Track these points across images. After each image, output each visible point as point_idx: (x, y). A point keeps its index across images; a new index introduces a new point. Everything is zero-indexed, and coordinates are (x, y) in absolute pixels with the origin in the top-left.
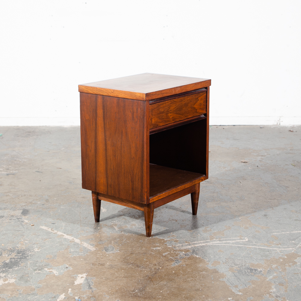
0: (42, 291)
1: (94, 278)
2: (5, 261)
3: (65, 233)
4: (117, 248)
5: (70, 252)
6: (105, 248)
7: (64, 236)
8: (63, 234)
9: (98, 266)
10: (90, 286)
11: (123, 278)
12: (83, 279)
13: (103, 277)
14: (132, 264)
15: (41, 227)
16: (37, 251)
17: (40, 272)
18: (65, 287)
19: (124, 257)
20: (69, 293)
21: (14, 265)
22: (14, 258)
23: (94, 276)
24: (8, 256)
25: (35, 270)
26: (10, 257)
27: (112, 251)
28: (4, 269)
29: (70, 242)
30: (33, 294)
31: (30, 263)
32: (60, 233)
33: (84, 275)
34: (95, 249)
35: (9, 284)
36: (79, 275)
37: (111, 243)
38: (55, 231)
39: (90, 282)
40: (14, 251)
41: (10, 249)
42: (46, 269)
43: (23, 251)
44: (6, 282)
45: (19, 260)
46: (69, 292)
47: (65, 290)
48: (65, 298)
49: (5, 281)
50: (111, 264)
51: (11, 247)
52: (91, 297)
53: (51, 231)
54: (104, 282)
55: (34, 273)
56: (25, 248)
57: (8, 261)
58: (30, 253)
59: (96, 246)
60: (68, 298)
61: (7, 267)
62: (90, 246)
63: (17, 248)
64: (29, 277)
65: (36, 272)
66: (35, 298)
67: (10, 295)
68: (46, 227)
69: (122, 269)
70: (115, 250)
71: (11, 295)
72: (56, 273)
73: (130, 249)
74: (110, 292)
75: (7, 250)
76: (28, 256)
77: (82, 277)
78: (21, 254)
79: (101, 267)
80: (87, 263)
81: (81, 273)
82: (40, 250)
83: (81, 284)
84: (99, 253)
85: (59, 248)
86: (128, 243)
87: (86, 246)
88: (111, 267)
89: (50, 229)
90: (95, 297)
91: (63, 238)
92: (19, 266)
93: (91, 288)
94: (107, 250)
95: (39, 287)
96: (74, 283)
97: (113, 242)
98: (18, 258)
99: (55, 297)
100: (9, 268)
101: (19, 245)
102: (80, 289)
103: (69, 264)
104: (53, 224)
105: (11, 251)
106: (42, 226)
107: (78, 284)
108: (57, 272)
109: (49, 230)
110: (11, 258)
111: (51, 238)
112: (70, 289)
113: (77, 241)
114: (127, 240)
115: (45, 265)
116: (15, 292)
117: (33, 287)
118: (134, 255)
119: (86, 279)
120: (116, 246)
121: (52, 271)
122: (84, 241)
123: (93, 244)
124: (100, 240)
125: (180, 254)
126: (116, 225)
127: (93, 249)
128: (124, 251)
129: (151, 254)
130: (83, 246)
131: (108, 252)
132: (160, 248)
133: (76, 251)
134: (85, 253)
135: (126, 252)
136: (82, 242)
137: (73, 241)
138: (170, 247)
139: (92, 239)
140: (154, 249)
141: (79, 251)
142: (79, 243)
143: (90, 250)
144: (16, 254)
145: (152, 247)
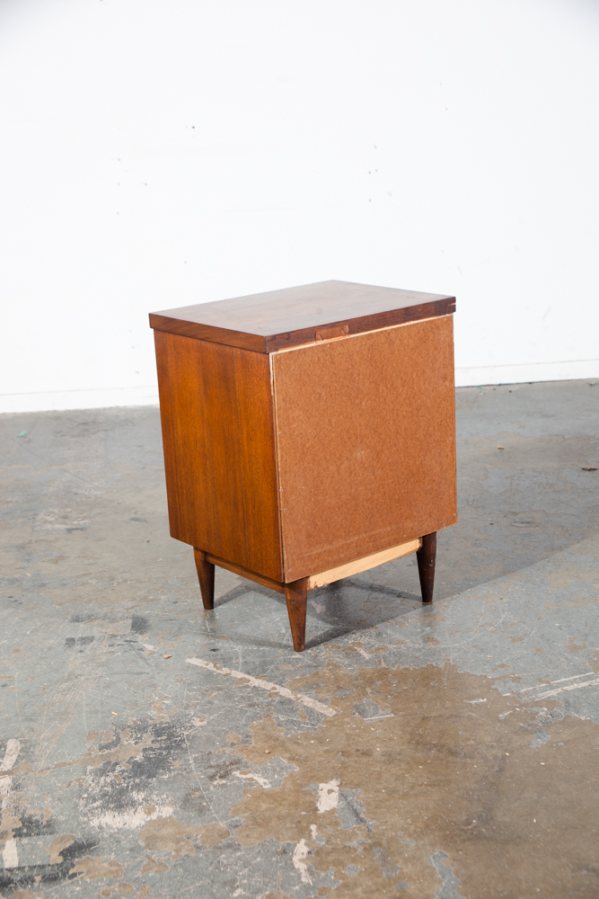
0: (248, 836)
1: (359, 790)
2: (132, 758)
3: (249, 674)
4: (386, 707)
5: (279, 725)
6: (357, 707)
7: (249, 681)
8: (247, 676)
9: (357, 759)
10: (357, 815)
11: (430, 788)
12: (335, 795)
13: (378, 787)
14: (435, 746)
15: (188, 660)
16: (201, 726)
17: (224, 782)
18: (299, 822)
19: (409, 729)
20: (314, 837)
21: (158, 768)
22: (151, 749)
23: (358, 786)
24: (136, 743)
25: (212, 778)
26: (141, 746)
27: (375, 714)
28: (137, 781)
29: (270, 696)
30: (229, 846)
31: (195, 759)
32: (239, 675)
33: (334, 784)
34: (335, 712)
35: (162, 822)
36: (321, 785)
37: (365, 694)
38: (224, 669)
39: (355, 804)
40: (145, 728)
41: (135, 723)
42: (237, 773)
43: (169, 728)
44: (154, 816)
45: (164, 753)
46: (314, 834)
47: (303, 832)
48: (309, 853)
49: (149, 811)
50: (385, 749)
51: (135, 719)
52: (371, 846)
53: (215, 669)
54: (386, 800)
55: (212, 788)
56: (168, 720)
57: (139, 758)
58: (186, 733)
59: (334, 704)
60: (318, 853)
61: (142, 774)
62: (318, 703)
63: (151, 722)
64: (201, 797)
65: (215, 783)
66: (239, 858)
67: (173, 853)
68: (200, 661)
69: (418, 763)
70: (381, 712)
71: (176, 851)
72: (265, 783)
73: (416, 706)
74: (412, 828)
75: (129, 727)
76: (183, 741)
77: (330, 791)
78: (164, 737)
79: (365, 760)
80: (327, 751)
81: (326, 779)
82: (205, 723)
83: (333, 811)
84: (348, 723)
85: (248, 714)
86: (405, 690)
87: (310, 705)
88: (390, 758)
89: (211, 665)
90: (380, 845)
91: (248, 687)
92: (170, 771)
93: (362, 820)
94: (363, 713)
95: (236, 826)
96: (317, 809)
97: (369, 690)
98: (161, 748)
99: (284, 852)
100: (149, 777)
101: (153, 713)
102: (337, 823)
103: (287, 755)
104: (214, 650)
105: (139, 730)
106: (191, 658)
107: (326, 811)
108: (266, 781)
109: (208, 667)
110: (145, 750)
111: (220, 689)
112: (313, 827)
113: (285, 692)
114: (399, 682)
115: (232, 764)
116: (182, 843)
117: (223, 825)
118: (431, 723)
119: (343, 796)
120: (380, 701)
121: (251, 779)
122: (300, 691)
123: (326, 700)
124: (339, 687)
125: (538, 713)
126: (359, 645)
127: (330, 712)
128: (403, 713)
129: (470, 718)
130: (305, 707)
131: (366, 717)
132: (485, 700)
133: (292, 721)
134: (314, 725)
135: (410, 715)
136: (299, 696)
137: (276, 693)
138: (507, 695)
139: (317, 685)
140: (473, 702)
141: (300, 720)
142: (292, 697)
143: (325, 716)
144: (153, 739)
145: (466, 699)
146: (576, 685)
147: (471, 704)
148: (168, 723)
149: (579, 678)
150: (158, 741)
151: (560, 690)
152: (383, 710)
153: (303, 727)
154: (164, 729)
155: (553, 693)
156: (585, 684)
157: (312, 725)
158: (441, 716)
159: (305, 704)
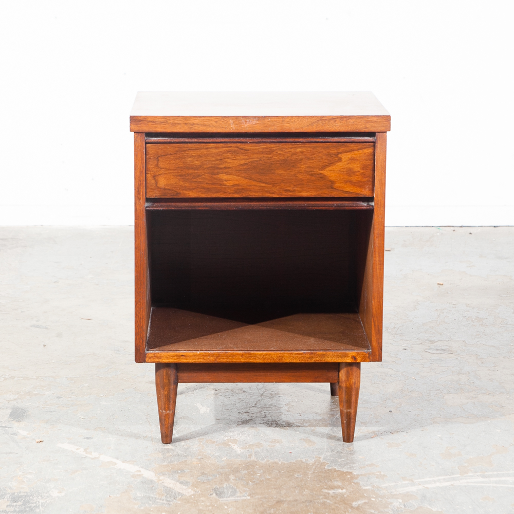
3: (117, 458)
4: (245, 492)
5: (135, 498)
6: (216, 490)
7: (116, 464)
8: (115, 460)
15: (61, 445)
16: (58, 497)
19: (261, 509)
27: (232, 496)
29: (133, 476)
32: (107, 459)
34: (193, 492)
37: (227, 480)
38: (94, 453)
40: (2, 495)
43: (26, 496)
53: (85, 453)
56: (27, 490)
58: (41, 501)
59: (194, 486)
62: (179, 485)
63: (9, 491)
68: (73, 446)
70: (238, 494)
73: (274, 492)
76: (37, 507)
78: (19, 503)
82: (63, 494)
84: (203, 501)
86: (268, 479)
87: (171, 486)
89: (82, 450)
91: (114, 468)
94: (220, 494)
97: (232, 477)
101: (13, 484)
104: (88, 438)
106: (63, 443)
109: (78, 451)
111: (85, 469)
113: (148, 475)
114: (264, 472)
118: (285, 505)
122: (164, 475)
123: (187, 482)
124: (203, 474)
125: (392, 503)
126: (235, 441)
127: (188, 492)
128: (259, 496)
129: (324, 503)
130: (165, 487)
131: (223, 497)
132: (344, 490)
133: (149, 497)
134: (170, 501)
135: (266, 498)
136: (162, 478)
137: (140, 475)
138: (367, 488)
139: (182, 471)
140: (331, 492)
141: (157, 496)
142: (155, 479)
143: (182, 495)
144: (9, 504)
145: (326, 488)
146: (438, 484)
147: (329, 494)
148: (26, 492)
149: (444, 479)
150: (13, 506)
151: (421, 487)
152: (241, 493)
153: (158, 502)
154: (21, 496)
155: (414, 489)
156: (448, 484)
157: (167, 501)
158: (296, 500)
159: (166, 485)
